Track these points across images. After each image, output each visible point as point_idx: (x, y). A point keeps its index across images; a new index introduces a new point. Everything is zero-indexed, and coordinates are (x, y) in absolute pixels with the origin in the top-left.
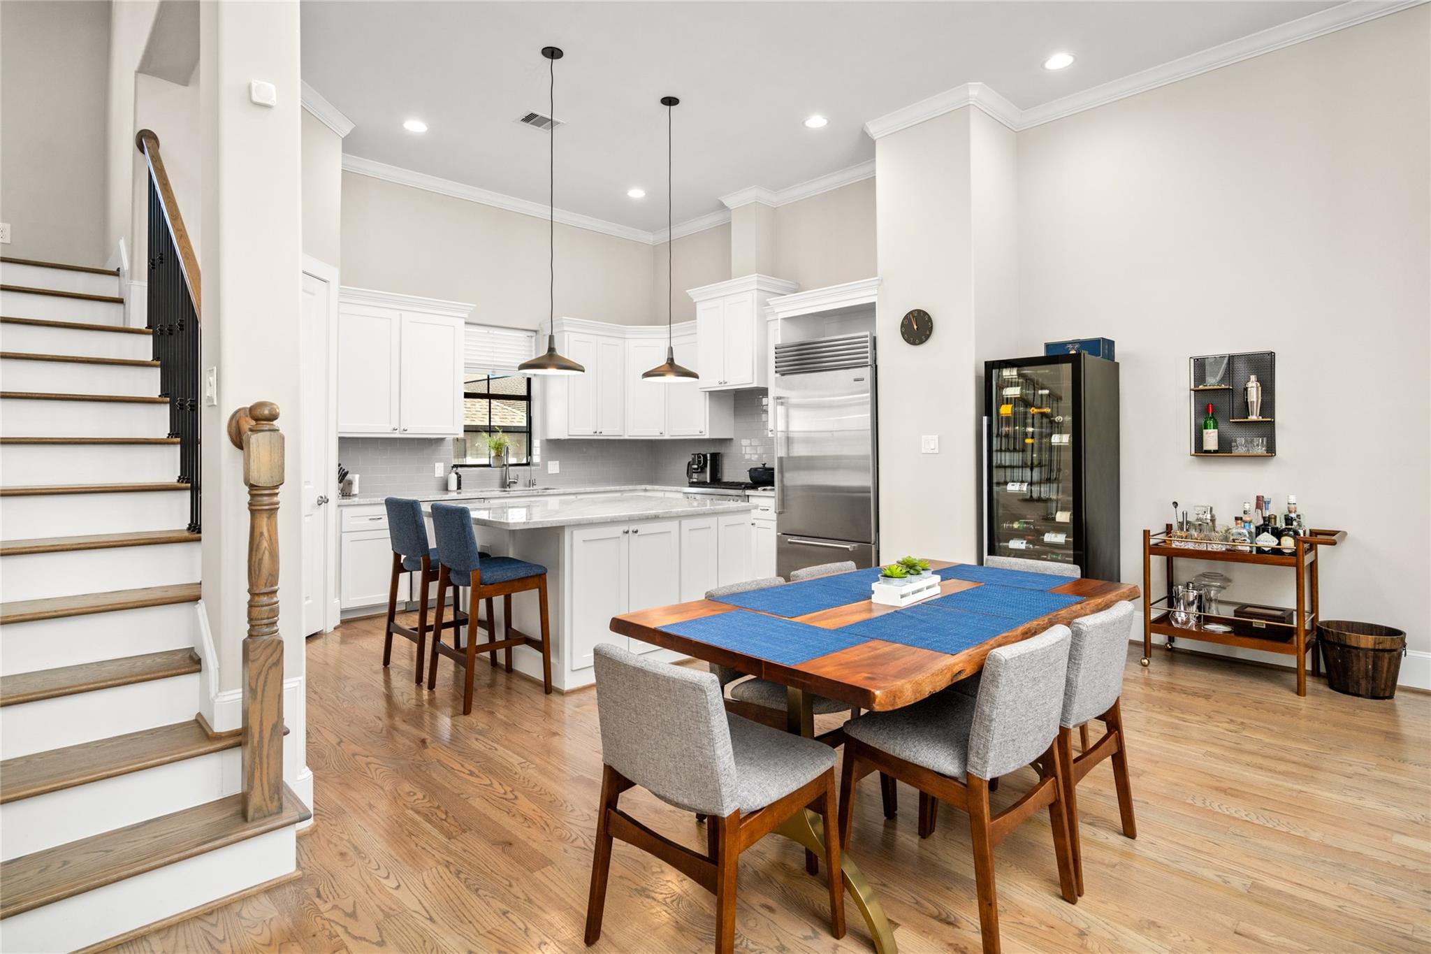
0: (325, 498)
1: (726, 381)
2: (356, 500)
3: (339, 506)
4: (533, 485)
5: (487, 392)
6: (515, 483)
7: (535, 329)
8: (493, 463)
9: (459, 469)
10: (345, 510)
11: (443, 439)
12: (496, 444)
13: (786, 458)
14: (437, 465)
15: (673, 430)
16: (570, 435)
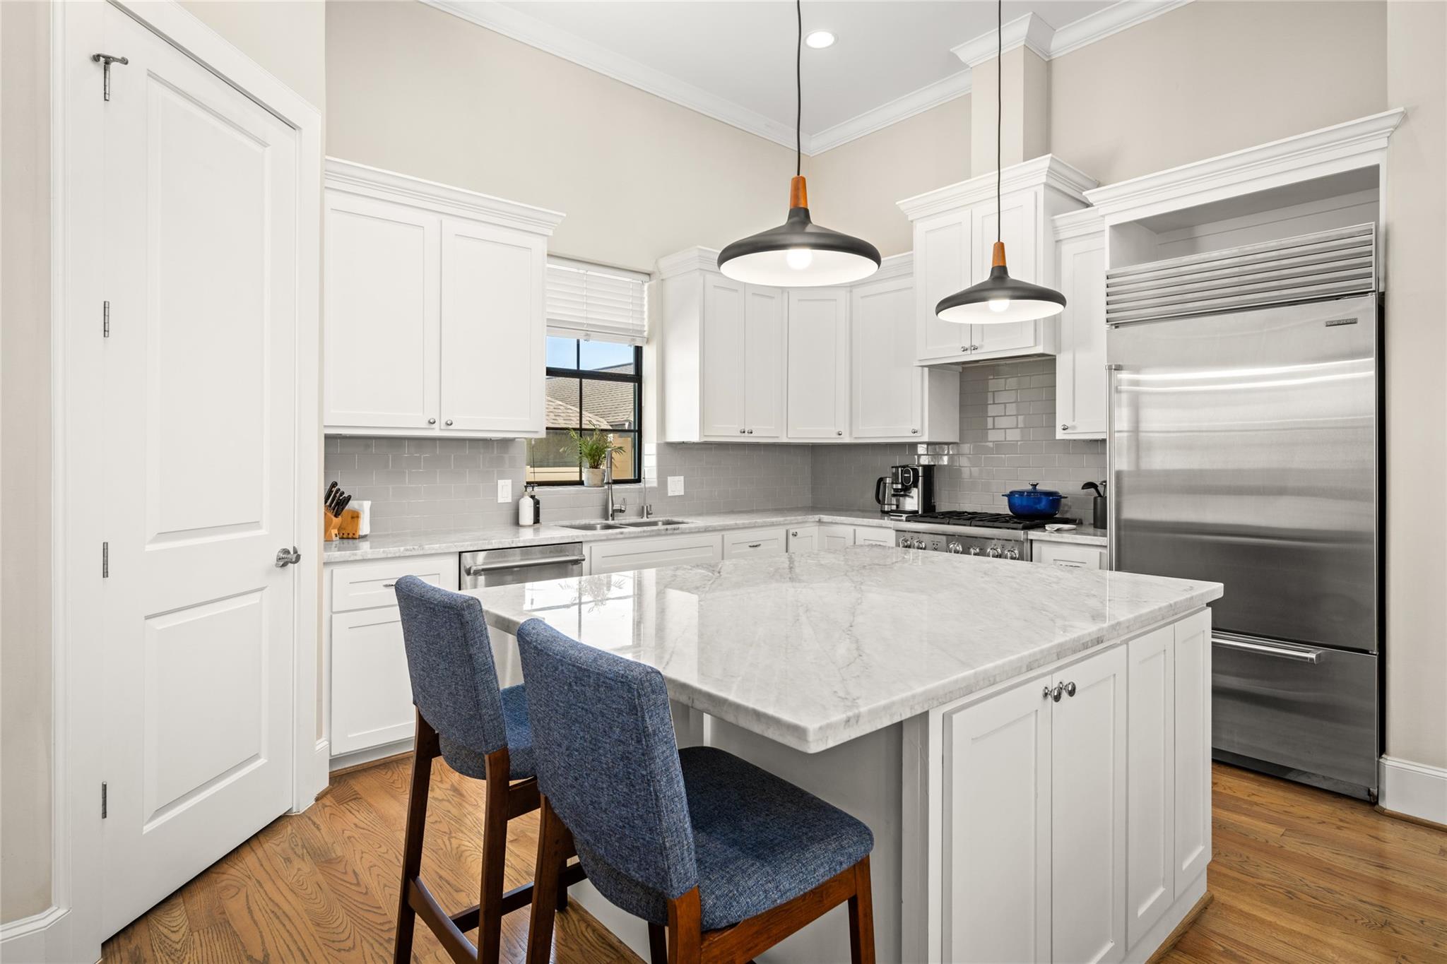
0: (295, 552)
1: (976, 343)
2: (365, 548)
3: (325, 564)
4: (648, 514)
5: (576, 368)
6: (621, 511)
7: (648, 269)
8: (588, 479)
9: (536, 489)
10: (338, 571)
11: (512, 440)
12: (592, 449)
13: (1129, 472)
14: (501, 482)
15: (860, 428)
16: (705, 436)
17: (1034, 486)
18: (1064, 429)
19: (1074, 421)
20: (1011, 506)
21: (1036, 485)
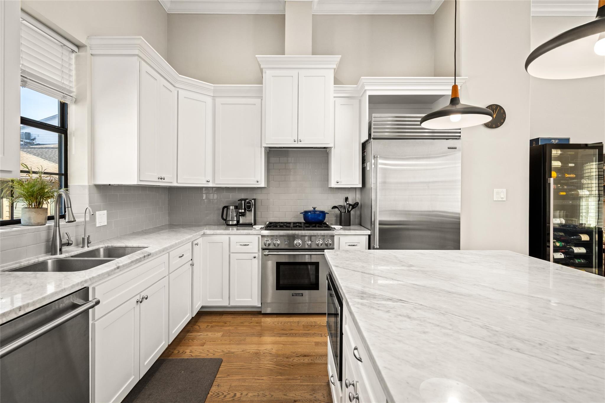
6: (69, 244)
15: (221, 178)
16: (140, 181)
17: (314, 208)
18: (337, 183)
19: (340, 179)
20: (305, 218)
21: (315, 208)
